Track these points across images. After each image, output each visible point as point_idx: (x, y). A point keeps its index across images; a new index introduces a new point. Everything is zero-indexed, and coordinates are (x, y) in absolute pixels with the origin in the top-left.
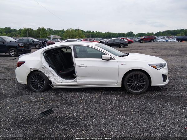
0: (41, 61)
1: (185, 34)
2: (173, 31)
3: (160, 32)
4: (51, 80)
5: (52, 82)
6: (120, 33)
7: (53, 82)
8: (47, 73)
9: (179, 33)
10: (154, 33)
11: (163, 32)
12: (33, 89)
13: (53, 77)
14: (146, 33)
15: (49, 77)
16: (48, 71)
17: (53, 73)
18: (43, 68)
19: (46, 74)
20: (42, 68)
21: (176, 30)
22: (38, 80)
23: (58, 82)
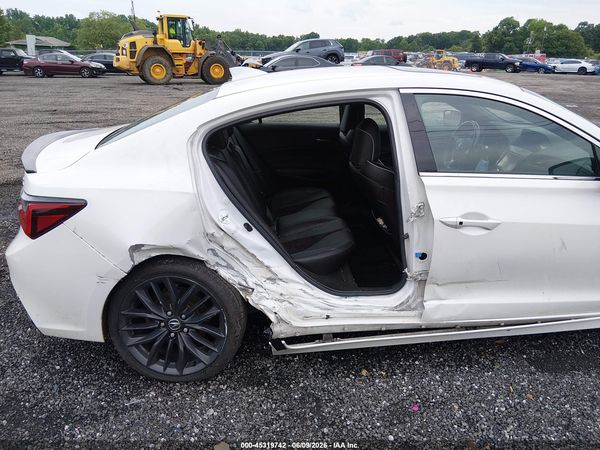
0: (199, 195)
1: (474, 45)
2: (439, 36)
3: (399, 39)
4: (260, 307)
5: (272, 317)
6: (277, 36)
7: (280, 320)
8: (229, 267)
9: (457, 44)
10: (383, 41)
11: (411, 39)
12: (144, 360)
13: (268, 285)
14: (360, 41)
15: (249, 290)
16: (237, 253)
17: (267, 263)
18: (211, 238)
19: (223, 273)
20: (203, 242)
21: (447, 32)
22: (177, 313)
23: (306, 318)
